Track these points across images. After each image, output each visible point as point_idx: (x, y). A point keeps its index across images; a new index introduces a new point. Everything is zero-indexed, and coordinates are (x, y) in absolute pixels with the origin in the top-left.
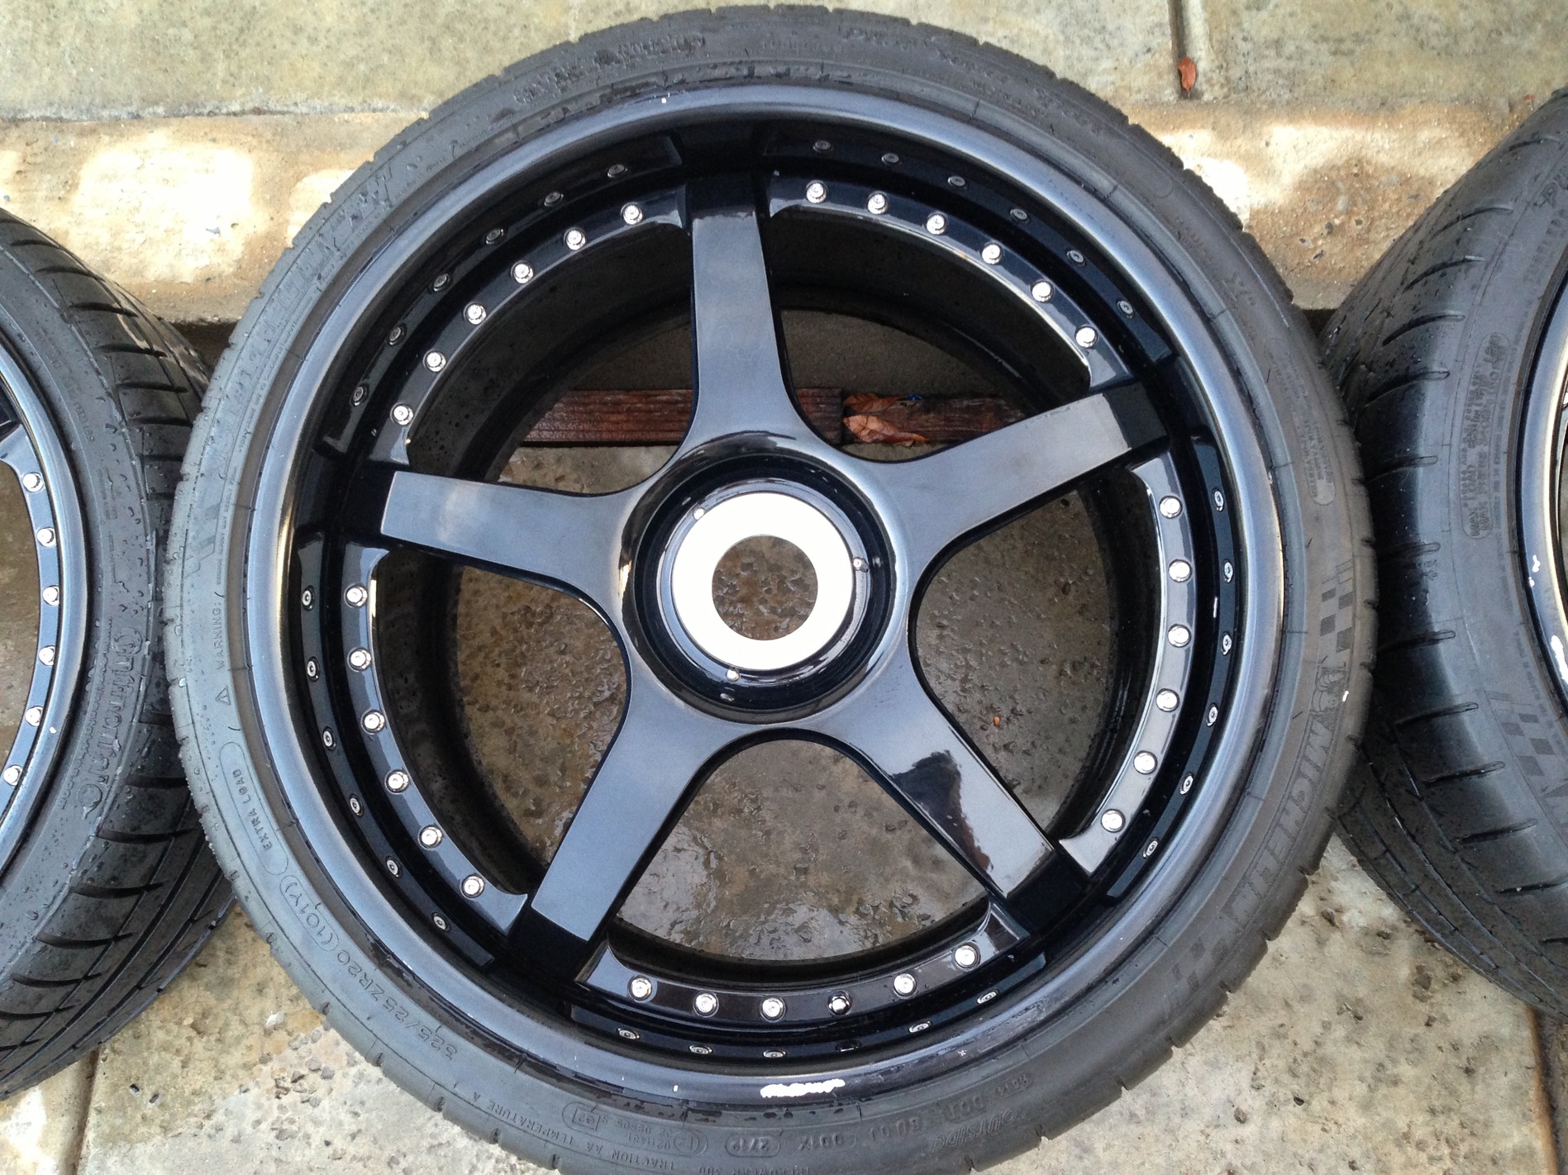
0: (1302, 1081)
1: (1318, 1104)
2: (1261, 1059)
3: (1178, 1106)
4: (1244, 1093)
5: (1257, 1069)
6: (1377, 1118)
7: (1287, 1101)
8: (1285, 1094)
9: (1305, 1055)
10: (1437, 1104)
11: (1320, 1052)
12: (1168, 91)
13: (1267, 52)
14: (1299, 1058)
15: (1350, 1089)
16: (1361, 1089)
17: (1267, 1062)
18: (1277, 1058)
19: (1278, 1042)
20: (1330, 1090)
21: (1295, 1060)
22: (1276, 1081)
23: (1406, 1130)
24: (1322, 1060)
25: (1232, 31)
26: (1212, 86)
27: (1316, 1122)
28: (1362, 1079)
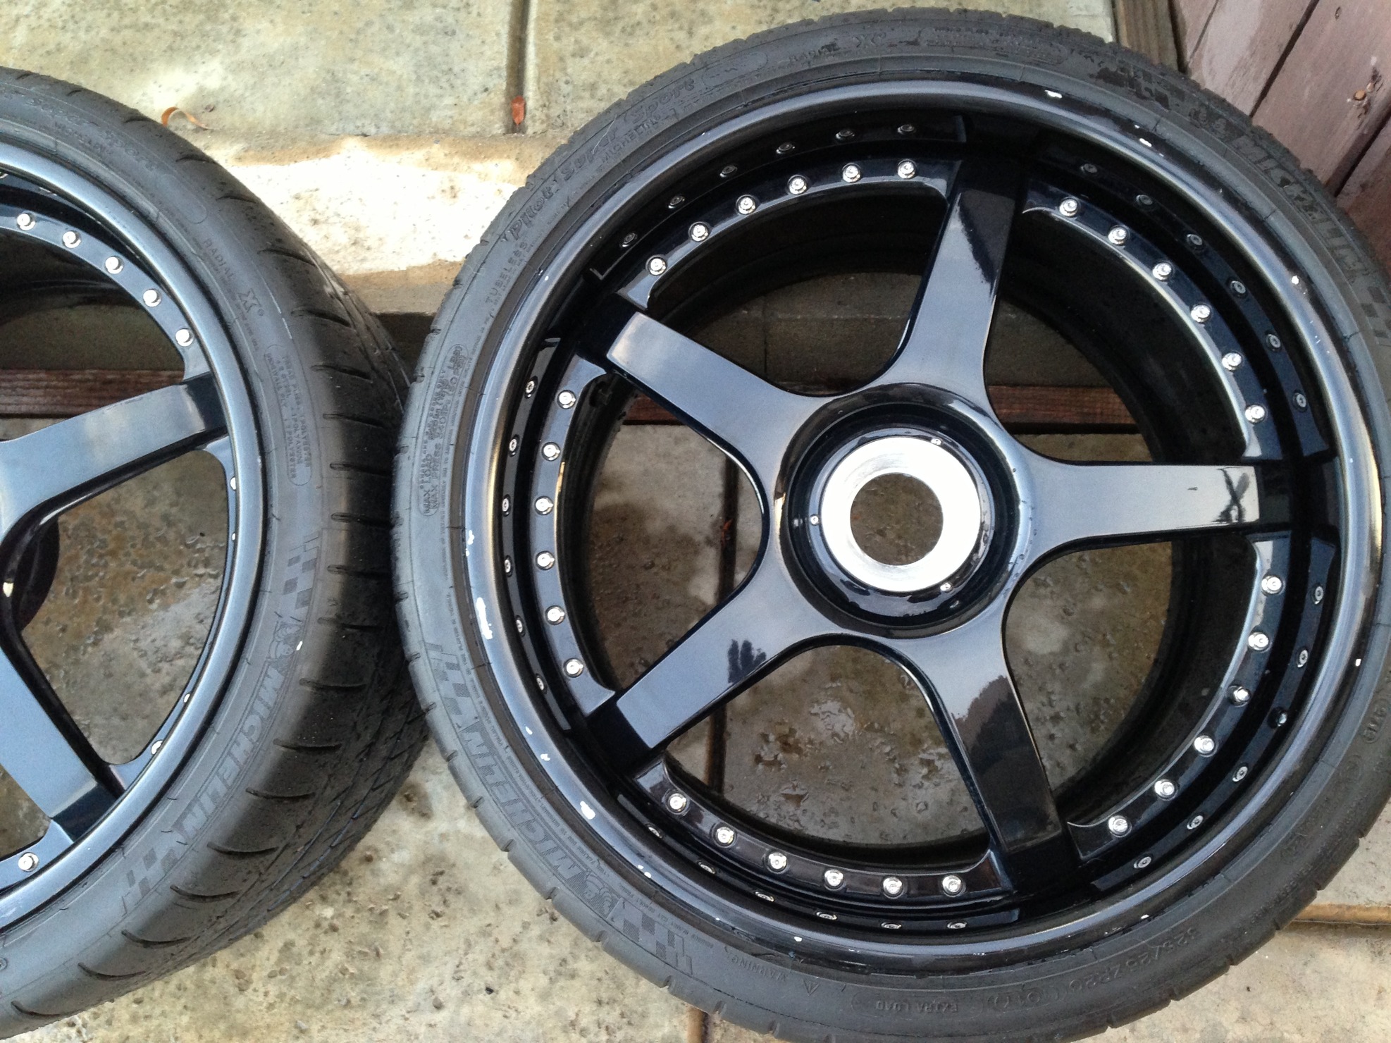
0: (495, 974)
1: (504, 994)
2: (466, 954)
3: (387, 994)
4: (445, 984)
5: (460, 964)
6: (551, 1006)
7: (479, 991)
8: (480, 984)
9: (503, 951)
10: (605, 996)
11: (516, 948)
12: (497, 126)
13: (583, 94)
14: (497, 953)
15: (534, 981)
16: (543, 981)
17: (470, 956)
18: (479, 955)
19: (483, 939)
20: (517, 980)
21: (493, 956)
22: (475, 973)
23: (573, 1017)
24: (516, 956)
25: (558, 75)
26: (534, 121)
27: (501, 1009)
28: (545, 973)
